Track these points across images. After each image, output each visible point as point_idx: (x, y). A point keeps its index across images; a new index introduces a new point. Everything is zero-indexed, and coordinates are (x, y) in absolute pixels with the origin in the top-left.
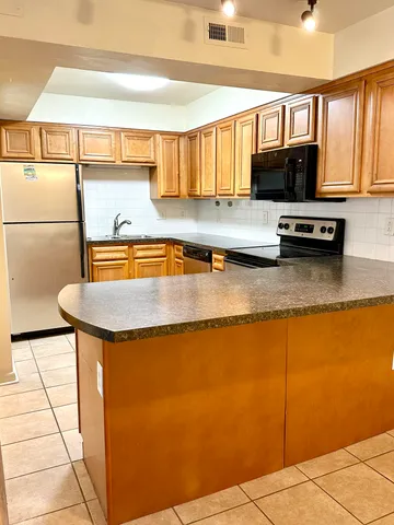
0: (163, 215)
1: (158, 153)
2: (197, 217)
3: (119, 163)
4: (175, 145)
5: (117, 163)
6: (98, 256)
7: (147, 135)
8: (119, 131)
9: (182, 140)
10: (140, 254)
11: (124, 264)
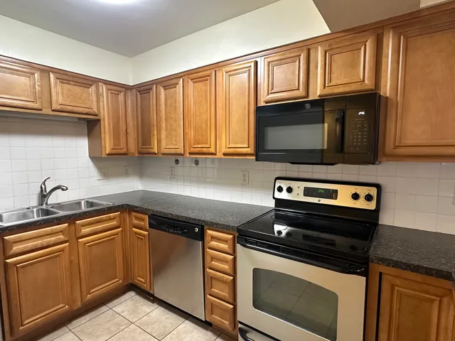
0: (106, 174)
1: (102, 105)
2: (141, 174)
3: (46, 111)
4: (121, 97)
5: (45, 111)
6: (17, 248)
7: (86, 82)
8: (46, 70)
9: (129, 93)
10: (85, 230)
11: (62, 250)
